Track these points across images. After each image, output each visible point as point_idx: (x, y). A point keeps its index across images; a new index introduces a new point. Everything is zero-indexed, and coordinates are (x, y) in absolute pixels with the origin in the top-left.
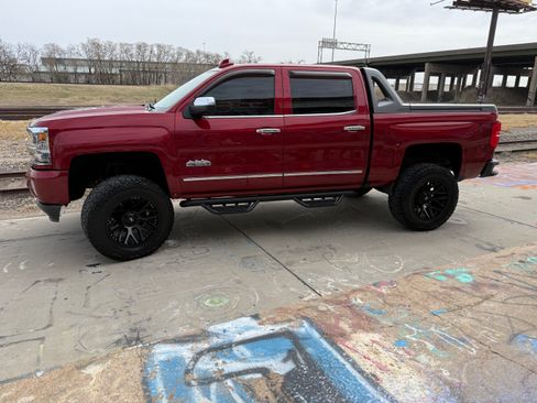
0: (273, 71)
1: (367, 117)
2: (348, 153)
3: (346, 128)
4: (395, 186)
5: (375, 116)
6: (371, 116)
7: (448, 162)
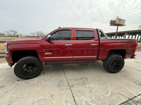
0: (71, 29)
1: (98, 42)
2: (92, 51)
3: (92, 45)
4: (105, 61)
5: (100, 42)
6: (99, 42)
7: (120, 54)
